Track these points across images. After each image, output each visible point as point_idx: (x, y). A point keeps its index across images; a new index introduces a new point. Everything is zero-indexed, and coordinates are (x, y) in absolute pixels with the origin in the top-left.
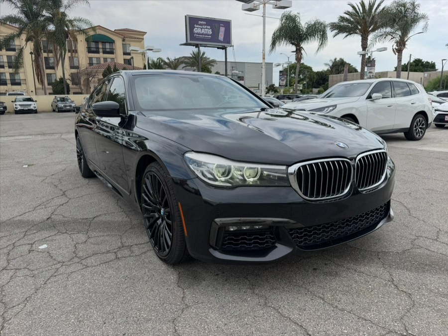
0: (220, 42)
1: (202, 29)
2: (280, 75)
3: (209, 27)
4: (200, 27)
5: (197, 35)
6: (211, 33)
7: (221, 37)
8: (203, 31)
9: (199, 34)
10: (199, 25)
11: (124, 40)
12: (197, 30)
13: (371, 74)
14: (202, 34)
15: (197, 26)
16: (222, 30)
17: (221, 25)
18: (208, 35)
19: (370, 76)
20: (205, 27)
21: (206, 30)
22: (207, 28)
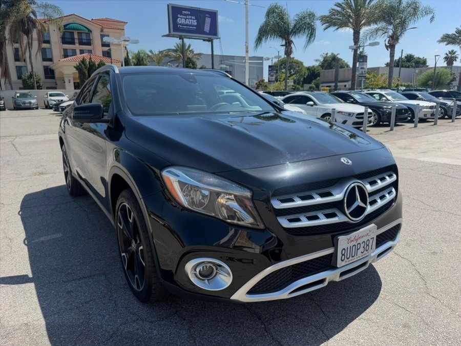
0: (206, 33)
1: (186, 19)
2: (269, 70)
3: (193, 18)
4: (184, 17)
5: (181, 26)
6: (196, 24)
7: (207, 28)
8: (187, 22)
9: (183, 25)
10: (183, 15)
11: (102, 31)
12: (180, 21)
13: (363, 70)
14: (187, 25)
15: (181, 16)
16: (208, 20)
17: (207, 15)
18: (193, 26)
19: (362, 72)
20: (190, 17)
21: (191, 20)
22: (191, 19)
